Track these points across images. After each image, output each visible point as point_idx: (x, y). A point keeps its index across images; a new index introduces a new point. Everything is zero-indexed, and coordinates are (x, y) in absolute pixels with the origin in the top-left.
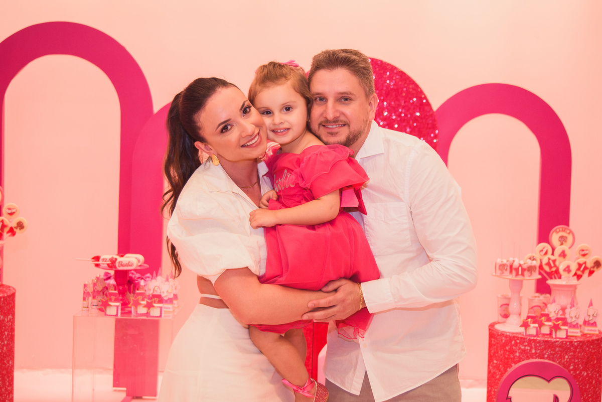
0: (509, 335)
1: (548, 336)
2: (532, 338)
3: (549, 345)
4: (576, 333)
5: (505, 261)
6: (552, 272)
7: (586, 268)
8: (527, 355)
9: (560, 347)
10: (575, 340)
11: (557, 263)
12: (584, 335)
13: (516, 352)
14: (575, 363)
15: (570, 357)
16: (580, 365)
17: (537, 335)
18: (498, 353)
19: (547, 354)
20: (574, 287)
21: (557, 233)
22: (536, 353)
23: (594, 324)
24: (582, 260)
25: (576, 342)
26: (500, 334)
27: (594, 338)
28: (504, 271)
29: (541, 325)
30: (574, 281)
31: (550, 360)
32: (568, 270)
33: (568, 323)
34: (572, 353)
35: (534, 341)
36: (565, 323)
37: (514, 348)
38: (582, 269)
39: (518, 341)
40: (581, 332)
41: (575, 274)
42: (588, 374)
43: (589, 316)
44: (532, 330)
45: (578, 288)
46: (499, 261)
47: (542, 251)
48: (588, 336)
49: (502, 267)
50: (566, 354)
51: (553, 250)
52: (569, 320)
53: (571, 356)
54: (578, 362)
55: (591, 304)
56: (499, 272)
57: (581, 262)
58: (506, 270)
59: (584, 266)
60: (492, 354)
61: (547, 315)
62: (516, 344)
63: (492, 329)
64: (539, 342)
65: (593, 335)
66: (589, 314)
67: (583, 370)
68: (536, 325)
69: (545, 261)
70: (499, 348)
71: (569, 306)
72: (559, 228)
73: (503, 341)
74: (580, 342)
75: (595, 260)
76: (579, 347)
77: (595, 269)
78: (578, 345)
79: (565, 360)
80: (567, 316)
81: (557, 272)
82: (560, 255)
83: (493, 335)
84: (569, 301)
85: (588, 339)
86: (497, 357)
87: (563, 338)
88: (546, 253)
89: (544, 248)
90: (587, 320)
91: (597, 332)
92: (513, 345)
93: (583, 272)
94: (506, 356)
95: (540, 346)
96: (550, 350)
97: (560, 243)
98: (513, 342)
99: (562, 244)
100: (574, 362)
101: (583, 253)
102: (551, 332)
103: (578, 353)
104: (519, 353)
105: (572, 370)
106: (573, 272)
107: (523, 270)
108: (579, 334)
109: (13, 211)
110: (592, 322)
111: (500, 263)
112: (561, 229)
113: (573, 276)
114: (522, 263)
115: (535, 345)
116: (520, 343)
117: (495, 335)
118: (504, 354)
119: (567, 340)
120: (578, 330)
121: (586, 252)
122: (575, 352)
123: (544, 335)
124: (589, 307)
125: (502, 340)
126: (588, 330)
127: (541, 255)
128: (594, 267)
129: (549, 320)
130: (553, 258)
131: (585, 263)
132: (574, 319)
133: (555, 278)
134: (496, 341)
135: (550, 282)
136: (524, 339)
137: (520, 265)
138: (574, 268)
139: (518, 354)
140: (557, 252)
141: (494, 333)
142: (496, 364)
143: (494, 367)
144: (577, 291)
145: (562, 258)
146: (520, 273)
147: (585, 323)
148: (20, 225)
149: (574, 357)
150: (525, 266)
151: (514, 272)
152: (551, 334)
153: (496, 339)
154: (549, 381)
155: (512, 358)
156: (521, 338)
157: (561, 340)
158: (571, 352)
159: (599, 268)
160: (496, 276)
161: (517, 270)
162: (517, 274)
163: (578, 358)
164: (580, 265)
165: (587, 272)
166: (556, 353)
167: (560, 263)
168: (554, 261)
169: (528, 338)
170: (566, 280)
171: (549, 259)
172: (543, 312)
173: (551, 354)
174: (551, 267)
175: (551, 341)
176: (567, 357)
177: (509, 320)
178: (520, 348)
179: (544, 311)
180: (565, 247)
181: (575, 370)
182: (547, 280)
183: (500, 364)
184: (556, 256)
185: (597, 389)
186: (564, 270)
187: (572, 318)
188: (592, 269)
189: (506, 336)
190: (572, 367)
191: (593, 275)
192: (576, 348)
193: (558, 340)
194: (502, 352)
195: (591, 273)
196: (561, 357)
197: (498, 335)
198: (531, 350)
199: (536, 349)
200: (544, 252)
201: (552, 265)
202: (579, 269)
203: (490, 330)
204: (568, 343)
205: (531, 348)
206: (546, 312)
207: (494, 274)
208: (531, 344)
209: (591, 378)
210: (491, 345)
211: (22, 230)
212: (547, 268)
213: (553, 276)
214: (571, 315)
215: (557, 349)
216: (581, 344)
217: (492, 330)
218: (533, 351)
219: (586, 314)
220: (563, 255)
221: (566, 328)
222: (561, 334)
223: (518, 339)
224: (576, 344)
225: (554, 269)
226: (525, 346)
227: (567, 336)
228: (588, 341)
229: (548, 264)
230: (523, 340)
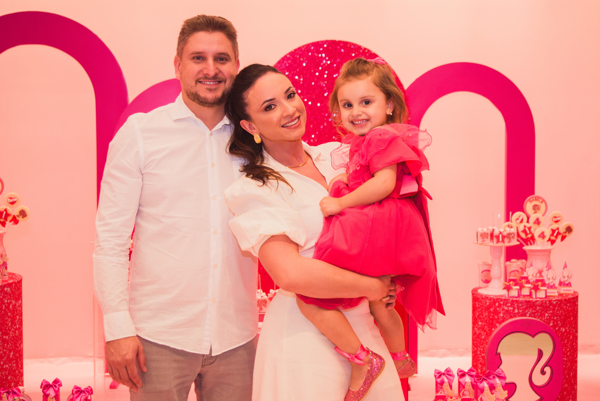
0: (493, 298)
1: (529, 297)
2: (515, 299)
3: (530, 305)
4: (553, 293)
5: (485, 230)
6: (528, 238)
7: (559, 234)
8: (511, 314)
9: (540, 306)
10: (554, 299)
11: (532, 230)
12: (560, 295)
13: (500, 313)
14: (555, 321)
15: (550, 315)
16: (559, 322)
17: (519, 296)
18: (482, 315)
19: (529, 313)
20: (549, 251)
21: (531, 202)
22: (519, 313)
23: (569, 285)
24: (555, 226)
25: (555, 300)
26: (484, 297)
27: (570, 297)
28: (485, 239)
29: (522, 287)
30: (548, 246)
31: (531, 317)
32: (542, 235)
33: (546, 284)
34: (551, 312)
35: (517, 301)
36: (544, 285)
37: (498, 309)
38: (555, 234)
39: (502, 303)
40: (558, 292)
41: (549, 240)
42: (566, 330)
43: (564, 277)
44: (514, 293)
45: (552, 252)
46: (480, 230)
47: (518, 219)
48: (564, 295)
49: (484, 235)
50: (546, 313)
51: (528, 218)
52: (547, 282)
53: (550, 313)
54: (557, 319)
55: (565, 266)
56: (480, 240)
57: (554, 228)
58: (487, 238)
59: (557, 231)
60: (477, 317)
61: (526, 278)
62: (500, 305)
63: (476, 293)
64: (521, 302)
65: (569, 294)
66: (564, 275)
67: (562, 326)
68: (518, 287)
69: (521, 228)
70: (483, 311)
71: (545, 269)
72: (532, 197)
73: (488, 304)
74: (558, 300)
75: (566, 226)
76: (557, 305)
77: (567, 234)
78: (557, 303)
79: (546, 317)
80: (545, 278)
81: (533, 238)
82: (535, 223)
83: (476, 298)
84: (545, 265)
85: (565, 298)
86: (482, 319)
87: (543, 298)
88: (522, 221)
89: (519, 217)
90: (562, 281)
91: (572, 292)
92: (497, 307)
93: (556, 237)
94: (491, 317)
95: (522, 306)
96: (531, 309)
97: (533, 211)
98: (497, 304)
99: (535, 212)
100: (553, 319)
101: (556, 219)
102: (531, 293)
103: (557, 311)
104: (503, 313)
105: (552, 326)
106: (547, 238)
107: (503, 237)
108: (556, 294)
109: (14, 200)
110: (567, 283)
111: (481, 231)
112: (534, 199)
113: (548, 241)
114: (502, 230)
115: (517, 306)
116: (503, 304)
117: (479, 299)
118: (489, 316)
119: (546, 299)
120: (555, 291)
121: (558, 219)
122: (553, 310)
123: (524, 296)
124: (564, 269)
125: (486, 303)
126: (564, 290)
127: (517, 223)
128: (565, 233)
129: (528, 282)
130: (528, 225)
131: (558, 229)
132: (551, 281)
133: (531, 244)
134: (480, 304)
135: (526, 248)
136: (507, 300)
137: (500, 233)
138: (548, 234)
139: (501, 315)
140: (532, 220)
141: (478, 297)
142: (481, 325)
143: (479, 329)
144: (551, 255)
145: (536, 225)
146: (501, 240)
147: (561, 284)
148: (23, 214)
149: (553, 315)
150: (505, 234)
151: (495, 240)
152: (530, 295)
153: (481, 302)
154: (533, 336)
155: (496, 319)
156: (505, 300)
157: (541, 300)
158: (550, 310)
159: (570, 234)
160: (477, 243)
161: (498, 237)
162: (498, 241)
163: (557, 315)
164: (553, 231)
165: (560, 237)
166: (537, 312)
167: (535, 230)
168: (529, 228)
169: (511, 299)
170: (540, 245)
171: (525, 227)
172: (522, 276)
173: (533, 313)
174: (527, 234)
175: (532, 301)
176: (547, 315)
177: (491, 284)
178: (503, 309)
179: (523, 274)
180: (539, 215)
181: (554, 326)
182: (523, 246)
183: (485, 325)
184: (531, 224)
185: (574, 344)
186: (539, 236)
187: (549, 279)
188: (564, 234)
189: (490, 299)
190: (551, 324)
191: (565, 240)
192: (555, 306)
193: (538, 299)
194: (487, 314)
195: (563, 238)
196: (542, 315)
197: (482, 298)
198: (513, 310)
199: (518, 309)
200: (520, 220)
201: (528, 232)
202: (552, 235)
203: (473, 294)
204: (548, 302)
205: (514, 308)
206: (525, 275)
207: (476, 242)
208: (514, 305)
209: (569, 333)
210: (474, 309)
211: (25, 218)
212: (523, 235)
213: (529, 243)
214: (548, 276)
215: (538, 308)
216: (559, 303)
217: (476, 295)
218: (516, 311)
219: (561, 276)
220: (538, 222)
221: (545, 288)
222: (541, 294)
223: (501, 301)
224: (555, 302)
225: (529, 236)
226: (508, 307)
227: (546, 297)
228: (565, 300)
229: (524, 231)
230: (506, 301)
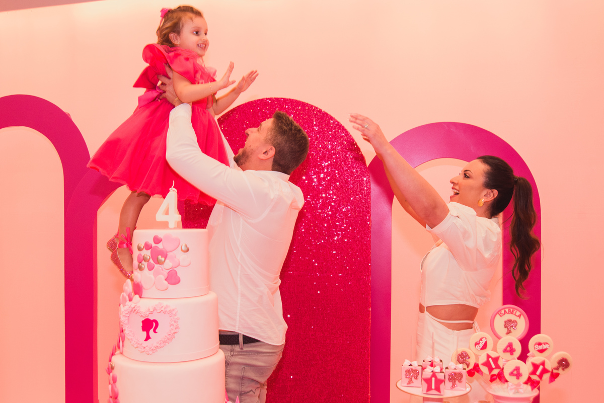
5: (415, 364)
6: (494, 376)
11: (500, 363)
21: (501, 315)
24: (538, 358)
28: (414, 379)
30: (529, 391)
32: (517, 373)
38: (538, 373)
41: (529, 379)
46: (406, 363)
47: (478, 342)
49: (411, 373)
57: (538, 362)
58: (416, 378)
59: (541, 367)
69: (482, 358)
75: (560, 358)
77: (560, 371)
81: (501, 375)
82: (505, 351)
88: (484, 347)
89: (481, 340)
93: (541, 376)
97: (506, 330)
99: (509, 332)
101: (540, 347)
106: (524, 378)
112: (507, 310)
113: (526, 383)
121: (544, 347)
127: (477, 350)
128: (557, 369)
130: (494, 355)
131: (543, 364)
138: (526, 371)
140: (501, 345)
145: (508, 355)
146: (433, 386)
159: (566, 370)
164: (536, 367)
165: (546, 376)
167: (505, 362)
168: (496, 360)
171: (488, 356)
174: (491, 369)
184: (500, 352)
186: (511, 374)
188: (555, 371)
191: (558, 380)
195: (554, 376)
200: (481, 345)
201: (493, 365)
202: (534, 373)
220: (510, 349)
225: (496, 372)
229: (487, 364)
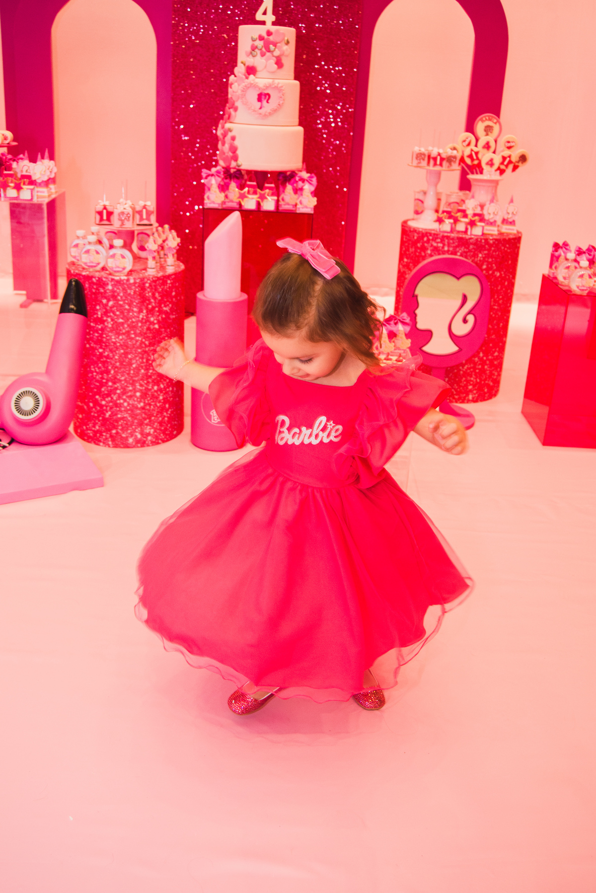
0: (422, 232)
1: (463, 233)
2: (446, 234)
3: (463, 242)
4: (493, 231)
5: (423, 150)
6: (474, 165)
7: (510, 162)
8: (436, 250)
9: (474, 244)
10: (491, 238)
11: (480, 156)
12: (501, 234)
13: (427, 248)
14: (489, 263)
15: (484, 256)
16: (494, 265)
17: (452, 231)
18: (409, 250)
19: (460, 251)
20: (496, 182)
21: (483, 121)
22: (448, 251)
23: (513, 223)
24: (506, 153)
25: (492, 239)
26: (412, 230)
27: (511, 237)
28: (422, 161)
29: (456, 221)
30: (496, 176)
31: (462, 256)
32: (491, 163)
33: (485, 220)
34: (486, 252)
35: (448, 237)
36: (482, 219)
37: (426, 245)
38: (506, 163)
39: (431, 238)
40: (498, 231)
41: (499, 169)
42: (501, 274)
43: (508, 213)
44: (447, 226)
45: (500, 183)
46: (417, 149)
47: (465, 141)
48: (505, 234)
49: (420, 156)
50: (480, 253)
51: (477, 140)
52: (486, 217)
53: (485, 254)
54: (492, 261)
55: (512, 201)
56: (415, 162)
57: (506, 155)
58: (424, 159)
59: (508, 159)
60: (403, 252)
61: (464, 211)
62: (428, 240)
63: (405, 225)
64: (453, 239)
65: (511, 234)
66: (508, 212)
67: (497, 270)
68: (452, 221)
69: (467, 152)
70: (410, 246)
71: (488, 203)
72: (485, 117)
73: (415, 238)
74: (496, 240)
75: (521, 154)
76: (494, 245)
77: (520, 164)
78: (494, 243)
79: (479, 258)
80: (485, 212)
81: (479, 165)
82: (484, 147)
83: (406, 231)
84: (489, 197)
85: (505, 237)
86: (408, 256)
87: (478, 236)
88: (469, 144)
89: (467, 138)
90: (506, 218)
91: (515, 232)
92: (425, 242)
93: (507, 166)
94: (417, 254)
95: (454, 243)
96: (463, 247)
97: (484, 133)
98: (425, 239)
99: (487, 135)
100: (487, 262)
101: (509, 145)
102: (467, 229)
103: (493, 252)
104: (430, 249)
105: (485, 269)
106: (496, 167)
107: (442, 159)
108: (496, 233)
110: (510, 220)
111: (418, 152)
112: (487, 118)
113: (496, 170)
114: (441, 151)
115: (448, 243)
116: (433, 240)
117: (408, 232)
118: (416, 251)
119: (482, 237)
120: (495, 229)
121: (511, 144)
122: (489, 250)
123: (459, 232)
124: (509, 204)
125: (414, 237)
126: (506, 229)
127: (464, 146)
128: (518, 162)
129: (465, 216)
130: (476, 149)
131: (510, 157)
132: (492, 216)
133: (477, 173)
134: (408, 238)
135: (471, 176)
136: (437, 235)
137: (439, 154)
138: (497, 161)
139: (428, 251)
140: (481, 143)
141: (407, 229)
142: (407, 262)
143: (404, 266)
144: (499, 187)
145: (485, 150)
146: (438, 162)
147: (504, 221)
149: (488, 256)
150: (444, 156)
151: (432, 162)
152: (466, 232)
153: (408, 235)
154: (458, 278)
155: (422, 255)
156: (434, 234)
157: (476, 237)
158: (485, 250)
159: (524, 163)
160: (412, 165)
161: (435, 159)
162: (435, 164)
163: (492, 257)
164: (504, 158)
165: (511, 167)
166: (470, 251)
167: (484, 155)
168: (477, 153)
169: (441, 234)
170: (489, 174)
171: (472, 150)
172: (460, 208)
173: (464, 252)
174: (473, 160)
175: (465, 237)
176: (480, 255)
177: (423, 216)
178: (432, 245)
179: (462, 206)
180: (491, 139)
181: (487, 270)
182: (468, 174)
183: (410, 263)
184: (480, 148)
185: (509, 291)
186: (487, 164)
187: (490, 214)
188: (517, 164)
189: (418, 233)
190: (484, 266)
191: (518, 171)
192: (491, 246)
193: (473, 237)
194: (413, 249)
195: (515, 168)
196: (475, 255)
197: (410, 231)
198: (443, 247)
199: (449, 246)
200: (467, 142)
201: (475, 157)
202: (502, 163)
203: (402, 226)
204: (483, 241)
205: (444, 245)
206: (463, 208)
207: (410, 164)
208: (444, 241)
209: (504, 279)
210: (402, 243)
212: (468, 161)
213: (474, 171)
214: (489, 212)
215: (471, 247)
216: (496, 242)
217: (405, 227)
218: (446, 248)
219: (505, 212)
220: (487, 146)
221: (483, 224)
222: (477, 231)
223: (431, 235)
224: (491, 242)
225: (476, 162)
226: (438, 243)
227: (483, 234)
229: (470, 156)
230: (435, 236)
